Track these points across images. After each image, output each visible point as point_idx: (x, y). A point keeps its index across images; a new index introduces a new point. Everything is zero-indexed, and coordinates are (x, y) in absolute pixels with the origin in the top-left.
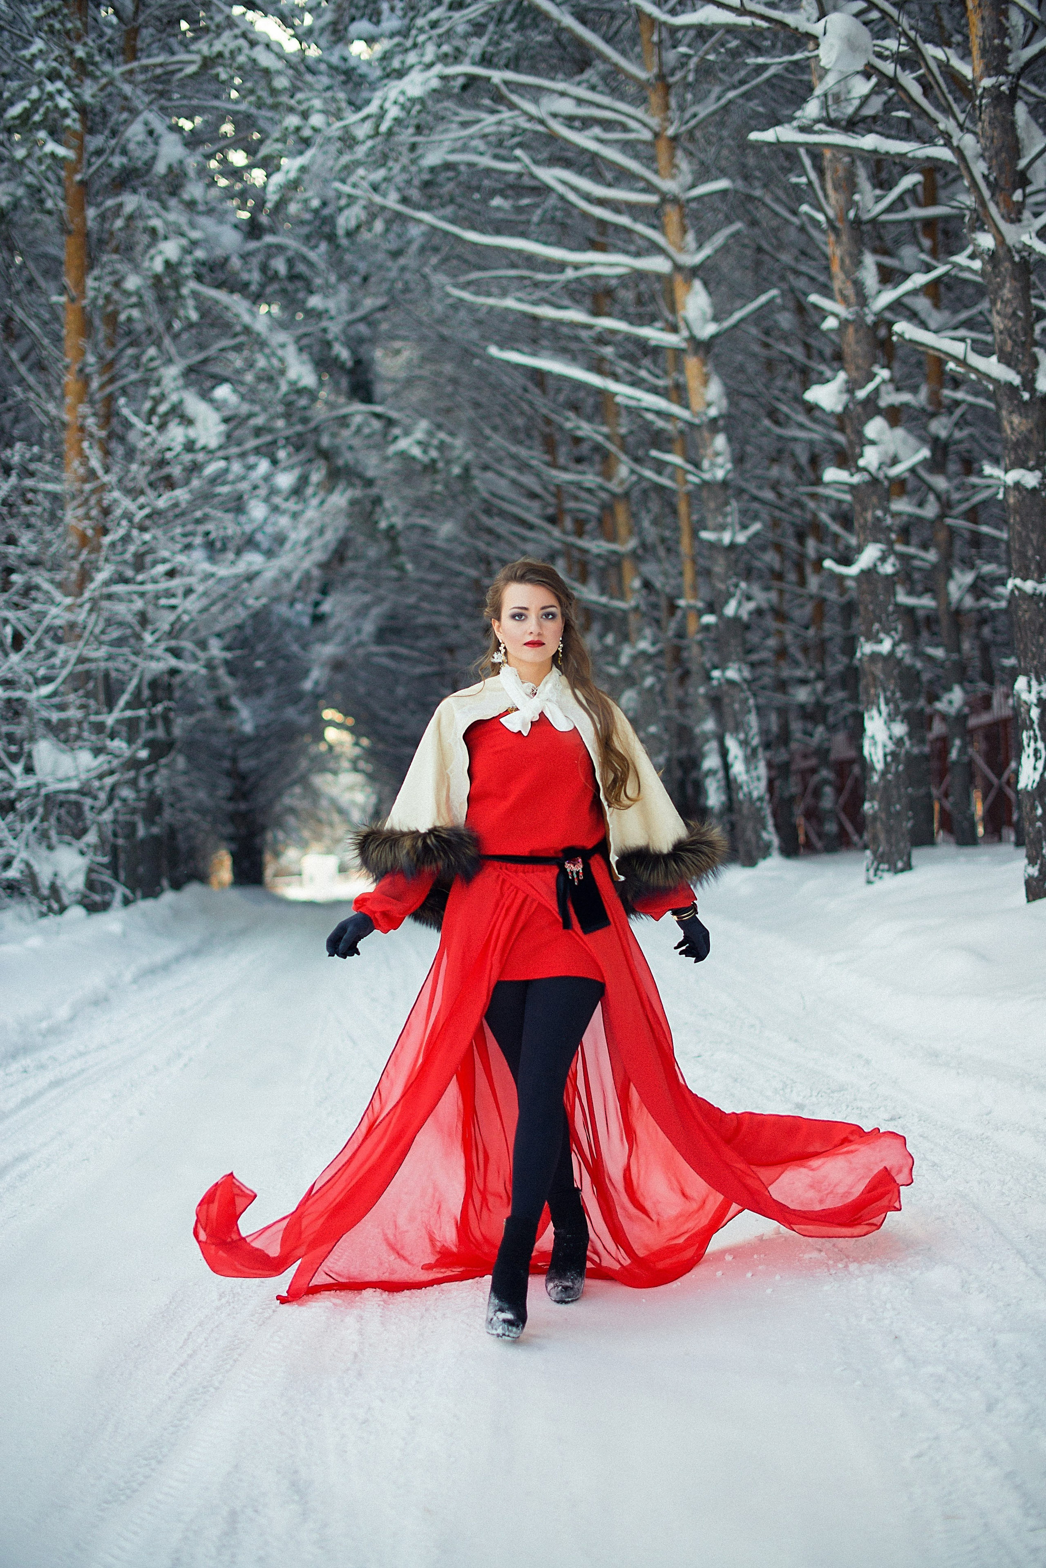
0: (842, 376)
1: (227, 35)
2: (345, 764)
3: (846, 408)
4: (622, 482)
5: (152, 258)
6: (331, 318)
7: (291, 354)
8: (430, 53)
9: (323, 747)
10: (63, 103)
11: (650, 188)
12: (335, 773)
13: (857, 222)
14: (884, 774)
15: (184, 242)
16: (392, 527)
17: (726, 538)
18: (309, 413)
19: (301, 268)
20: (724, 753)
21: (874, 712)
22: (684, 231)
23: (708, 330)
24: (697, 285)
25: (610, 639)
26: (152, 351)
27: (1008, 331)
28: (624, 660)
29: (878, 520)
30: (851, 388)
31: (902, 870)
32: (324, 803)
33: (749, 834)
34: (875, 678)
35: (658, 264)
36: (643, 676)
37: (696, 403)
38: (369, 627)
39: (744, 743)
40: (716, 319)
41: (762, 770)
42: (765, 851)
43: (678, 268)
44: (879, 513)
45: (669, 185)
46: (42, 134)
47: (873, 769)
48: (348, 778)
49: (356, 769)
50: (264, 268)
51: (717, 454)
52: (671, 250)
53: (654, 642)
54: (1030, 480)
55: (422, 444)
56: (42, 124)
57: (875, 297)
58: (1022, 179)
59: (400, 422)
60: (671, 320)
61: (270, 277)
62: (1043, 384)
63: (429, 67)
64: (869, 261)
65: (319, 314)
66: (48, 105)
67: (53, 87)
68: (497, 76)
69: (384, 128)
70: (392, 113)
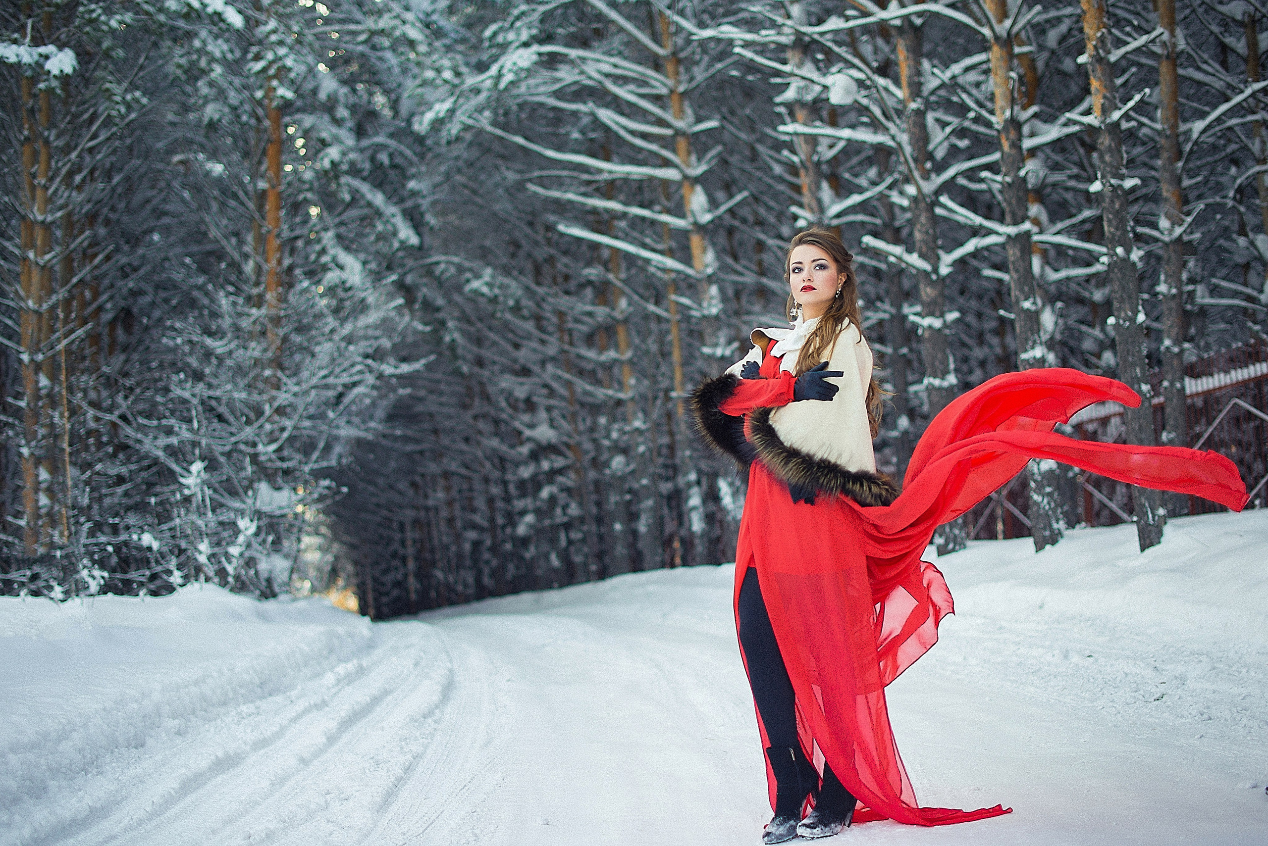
1: (386, 16)
4: (622, 311)
5: (321, 160)
6: (424, 197)
7: (399, 221)
8: (525, 36)
10: (289, 62)
11: (666, 125)
13: (818, 164)
15: (338, 149)
16: (453, 341)
17: (719, 352)
19: (398, 160)
20: (711, 492)
22: (689, 153)
23: (706, 218)
24: (699, 189)
25: (601, 421)
27: (923, 241)
35: (671, 174)
36: (638, 445)
37: (697, 263)
39: (731, 484)
40: (710, 211)
43: (686, 177)
45: (680, 124)
46: (275, 83)
50: (373, 159)
51: (711, 298)
52: (683, 166)
53: (645, 422)
54: (937, 323)
55: (490, 285)
56: (275, 76)
57: (829, 207)
58: (930, 156)
59: (471, 270)
60: (679, 211)
61: (377, 166)
62: (944, 270)
63: (526, 45)
64: (825, 185)
65: (414, 194)
66: (279, 64)
67: (282, 51)
68: (574, 53)
69: (502, 85)
70: (509, 77)
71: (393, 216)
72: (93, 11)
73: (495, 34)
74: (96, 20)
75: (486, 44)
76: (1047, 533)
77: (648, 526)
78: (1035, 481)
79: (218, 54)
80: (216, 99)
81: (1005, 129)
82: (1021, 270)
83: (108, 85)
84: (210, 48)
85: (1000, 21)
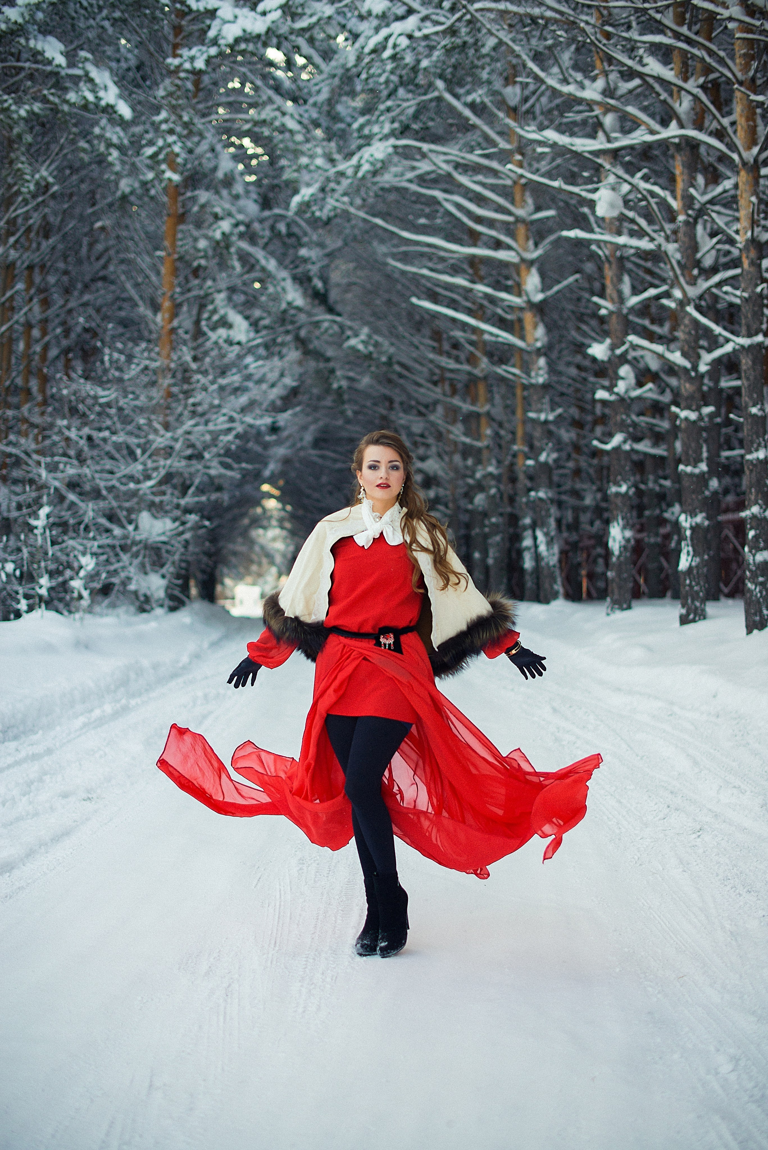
0: (608, 341)
1: (269, 108)
2: (274, 523)
3: (610, 359)
4: (482, 370)
5: (214, 231)
6: (314, 263)
7: (288, 284)
8: (387, 128)
9: (259, 510)
10: (177, 149)
11: (509, 213)
12: (265, 528)
13: (621, 259)
14: (619, 557)
15: (233, 221)
16: (340, 388)
17: (543, 417)
18: (296, 319)
19: (295, 230)
20: (535, 538)
21: (615, 524)
22: (527, 239)
23: (539, 297)
24: (534, 271)
25: (470, 462)
26: (209, 283)
27: (686, 341)
28: (478, 475)
29: (623, 421)
30: (613, 348)
31: (626, 609)
32: (257, 549)
33: (547, 586)
34: (616, 505)
35: (509, 256)
36: (490, 487)
37: (529, 338)
38: (308, 437)
39: (546, 534)
40: (543, 290)
41: (556, 549)
42: (555, 596)
43: (523, 260)
44: (624, 417)
45: (520, 212)
46: (163, 167)
47: (613, 554)
48: (274, 532)
49: (282, 528)
50: (273, 228)
51: (540, 369)
52: (520, 250)
53: (497, 467)
54: (693, 416)
55: (365, 343)
56: (164, 161)
57: (628, 299)
58: (698, 263)
59: (350, 328)
60: (517, 290)
61: (276, 234)
62: (703, 368)
63: (386, 137)
64: (626, 279)
65: (305, 260)
66: (168, 150)
67: (171, 139)
68: (425, 147)
69: (360, 174)
70: (366, 167)
71: (284, 280)
72: (6, 101)
73: (362, 127)
74: (8, 109)
75: (355, 135)
76: (757, 618)
77: (495, 559)
78: (750, 571)
79: (115, 140)
80: (129, 175)
81: (746, 248)
82: (752, 378)
83: (20, 166)
84: (108, 135)
85: (749, 148)
